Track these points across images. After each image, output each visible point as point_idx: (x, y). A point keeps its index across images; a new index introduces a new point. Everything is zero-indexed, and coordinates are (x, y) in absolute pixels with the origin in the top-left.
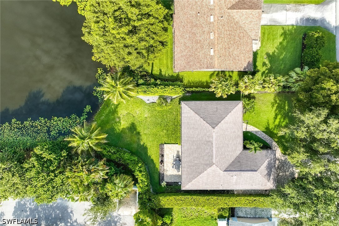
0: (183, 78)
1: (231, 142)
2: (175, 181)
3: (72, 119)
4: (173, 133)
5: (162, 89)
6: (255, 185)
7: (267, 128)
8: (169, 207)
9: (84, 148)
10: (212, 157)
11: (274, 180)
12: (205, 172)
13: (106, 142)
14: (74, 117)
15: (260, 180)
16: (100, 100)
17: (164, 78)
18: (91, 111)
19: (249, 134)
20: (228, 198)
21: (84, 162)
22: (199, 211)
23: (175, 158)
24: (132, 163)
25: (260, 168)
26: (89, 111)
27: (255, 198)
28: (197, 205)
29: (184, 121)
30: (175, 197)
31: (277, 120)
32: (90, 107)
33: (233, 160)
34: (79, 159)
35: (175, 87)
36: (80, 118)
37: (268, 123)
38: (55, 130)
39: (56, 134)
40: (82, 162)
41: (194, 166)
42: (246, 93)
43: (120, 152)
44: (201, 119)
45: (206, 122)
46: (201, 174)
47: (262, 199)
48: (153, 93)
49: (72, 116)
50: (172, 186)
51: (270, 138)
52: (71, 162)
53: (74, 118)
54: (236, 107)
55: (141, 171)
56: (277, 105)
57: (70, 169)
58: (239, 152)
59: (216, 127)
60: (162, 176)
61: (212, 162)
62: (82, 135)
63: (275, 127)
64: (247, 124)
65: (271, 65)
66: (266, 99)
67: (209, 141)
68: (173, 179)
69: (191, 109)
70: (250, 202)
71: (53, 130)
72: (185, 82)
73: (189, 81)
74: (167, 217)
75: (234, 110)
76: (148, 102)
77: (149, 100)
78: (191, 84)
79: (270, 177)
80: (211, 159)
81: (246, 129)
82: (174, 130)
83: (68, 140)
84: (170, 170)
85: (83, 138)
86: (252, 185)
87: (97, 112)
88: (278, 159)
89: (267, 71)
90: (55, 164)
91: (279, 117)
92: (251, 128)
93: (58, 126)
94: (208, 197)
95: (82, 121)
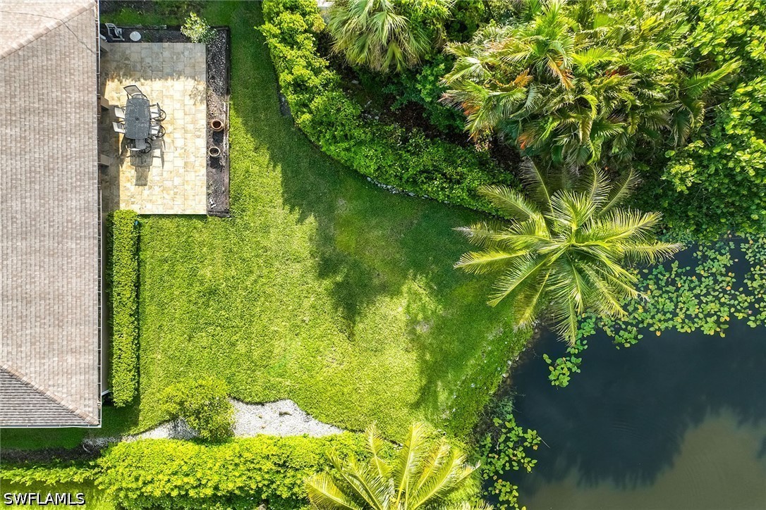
3: (632, 325)
14: (626, 335)
16: (510, 409)
18: (549, 361)
21: (573, 127)
24: (343, 125)
26: (558, 361)
32: (551, 377)
34: (599, 142)
38: (713, 274)
39: (705, 258)
40: (584, 124)
41: (25, 110)
43: (405, 176)
49: (636, 338)
53: (625, 330)
55: (299, 86)
71: (722, 275)
76: (287, 405)
77: (281, 414)
87: (522, 355)
93: (697, 291)
95: (590, 318)
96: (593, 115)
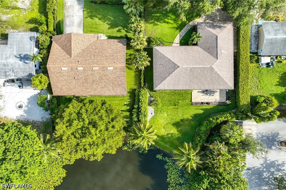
0: (132, 89)
1: (191, 55)
2: (225, 94)
3: (169, 168)
4: (181, 95)
5: (143, 104)
6: (230, 37)
7: (177, 28)
8: (249, 99)
9: (198, 159)
10: (205, 68)
11: (224, 23)
12: (218, 73)
13: (191, 143)
14: (167, 167)
15: (225, 34)
16: (152, 148)
17: (132, 102)
18: (161, 154)
19: (183, 41)
20: (241, 56)
21: (210, 159)
22: (252, 77)
23: (204, 94)
24: (210, 125)
25: (214, 33)
26: (161, 156)
27: (241, 37)
28: (248, 78)
29: (171, 88)
30: (240, 94)
31: (170, 21)
32: (158, 155)
33: (207, 53)
34: (208, 162)
35: (141, 94)
36: (168, 162)
37: (172, 28)
38: (179, 180)
39: (183, 179)
40: (211, 160)
41: (213, 81)
42: (146, 44)
43: (200, 134)
44: (170, 76)
45: (173, 72)
46: (220, 75)
47: (242, 32)
48: (146, 110)
49: (166, 168)
50: (230, 96)
51: (186, 27)
52: (210, 168)
53: (168, 167)
54: (159, 51)
55: (217, 119)
56: (156, 22)
57: (217, 168)
58: (200, 48)
59: (178, 65)
60: (221, 103)
61: (210, 67)
62: (186, 160)
63: (176, 23)
64: (173, 43)
65: (119, 26)
66: (151, 30)
67: (191, 70)
68: (224, 96)
69: (161, 83)
70: (244, 40)
71: (179, 182)
72: (135, 87)
73: (134, 85)
74: (258, 100)
75: (162, 52)
76: (153, 114)
77: (152, 113)
78: (137, 83)
79: (222, 26)
80: (207, 68)
81: (177, 43)
82: (179, 95)
83: (190, 170)
84: (215, 97)
85: (189, 160)
86: (230, 39)
87: (163, 150)
88: (205, 20)
89: (125, 29)
90: (212, 179)
91: (166, 20)
92: (177, 40)
93: (176, 178)
94: (240, 70)
95: (170, 161)
96: (213, 161)
